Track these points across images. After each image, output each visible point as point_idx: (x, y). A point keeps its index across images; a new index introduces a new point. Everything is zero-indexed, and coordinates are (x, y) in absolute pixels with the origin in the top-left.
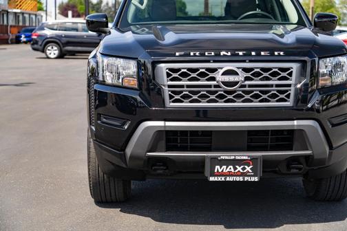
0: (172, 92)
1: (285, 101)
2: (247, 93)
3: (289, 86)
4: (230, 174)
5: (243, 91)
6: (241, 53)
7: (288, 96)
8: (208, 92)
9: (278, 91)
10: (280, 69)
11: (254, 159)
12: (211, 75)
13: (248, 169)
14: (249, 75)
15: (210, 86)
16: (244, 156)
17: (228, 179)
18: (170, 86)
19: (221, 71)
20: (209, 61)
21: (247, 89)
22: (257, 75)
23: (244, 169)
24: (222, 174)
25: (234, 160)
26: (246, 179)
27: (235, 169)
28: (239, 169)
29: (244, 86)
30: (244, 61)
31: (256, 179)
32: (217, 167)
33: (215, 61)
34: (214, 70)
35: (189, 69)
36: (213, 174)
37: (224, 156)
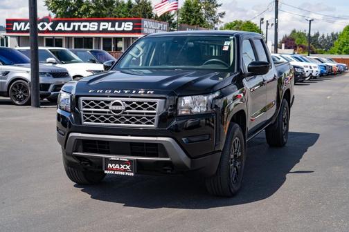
0: (86, 115)
1: (152, 124)
2: (128, 117)
3: (155, 114)
4: (117, 170)
5: (125, 117)
6: (126, 92)
7: (153, 121)
8: (105, 116)
9: (147, 117)
10: (149, 103)
11: (130, 161)
12: (107, 105)
13: (128, 167)
14: (129, 106)
15: (106, 112)
16: (125, 158)
17: (116, 173)
18: (84, 111)
19: (112, 103)
20: (107, 96)
21: (128, 115)
22: (134, 106)
23: (125, 167)
24: (112, 170)
25: (119, 161)
26: (127, 173)
27: (120, 167)
28: (123, 167)
29: (126, 113)
30: (128, 97)
31: (132, 174)
32: (109, 165)
33: (111, 97)
34: (108, 102)
35: (95, 101)
36: (107, 169)
37: (113, 157)
